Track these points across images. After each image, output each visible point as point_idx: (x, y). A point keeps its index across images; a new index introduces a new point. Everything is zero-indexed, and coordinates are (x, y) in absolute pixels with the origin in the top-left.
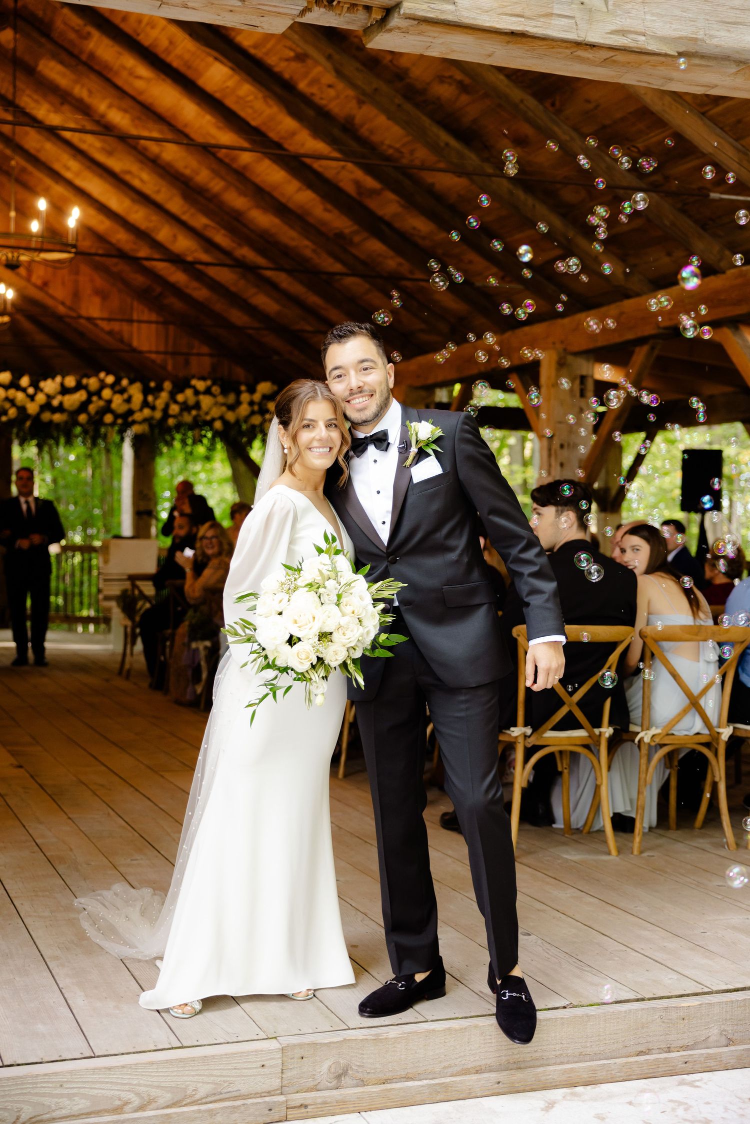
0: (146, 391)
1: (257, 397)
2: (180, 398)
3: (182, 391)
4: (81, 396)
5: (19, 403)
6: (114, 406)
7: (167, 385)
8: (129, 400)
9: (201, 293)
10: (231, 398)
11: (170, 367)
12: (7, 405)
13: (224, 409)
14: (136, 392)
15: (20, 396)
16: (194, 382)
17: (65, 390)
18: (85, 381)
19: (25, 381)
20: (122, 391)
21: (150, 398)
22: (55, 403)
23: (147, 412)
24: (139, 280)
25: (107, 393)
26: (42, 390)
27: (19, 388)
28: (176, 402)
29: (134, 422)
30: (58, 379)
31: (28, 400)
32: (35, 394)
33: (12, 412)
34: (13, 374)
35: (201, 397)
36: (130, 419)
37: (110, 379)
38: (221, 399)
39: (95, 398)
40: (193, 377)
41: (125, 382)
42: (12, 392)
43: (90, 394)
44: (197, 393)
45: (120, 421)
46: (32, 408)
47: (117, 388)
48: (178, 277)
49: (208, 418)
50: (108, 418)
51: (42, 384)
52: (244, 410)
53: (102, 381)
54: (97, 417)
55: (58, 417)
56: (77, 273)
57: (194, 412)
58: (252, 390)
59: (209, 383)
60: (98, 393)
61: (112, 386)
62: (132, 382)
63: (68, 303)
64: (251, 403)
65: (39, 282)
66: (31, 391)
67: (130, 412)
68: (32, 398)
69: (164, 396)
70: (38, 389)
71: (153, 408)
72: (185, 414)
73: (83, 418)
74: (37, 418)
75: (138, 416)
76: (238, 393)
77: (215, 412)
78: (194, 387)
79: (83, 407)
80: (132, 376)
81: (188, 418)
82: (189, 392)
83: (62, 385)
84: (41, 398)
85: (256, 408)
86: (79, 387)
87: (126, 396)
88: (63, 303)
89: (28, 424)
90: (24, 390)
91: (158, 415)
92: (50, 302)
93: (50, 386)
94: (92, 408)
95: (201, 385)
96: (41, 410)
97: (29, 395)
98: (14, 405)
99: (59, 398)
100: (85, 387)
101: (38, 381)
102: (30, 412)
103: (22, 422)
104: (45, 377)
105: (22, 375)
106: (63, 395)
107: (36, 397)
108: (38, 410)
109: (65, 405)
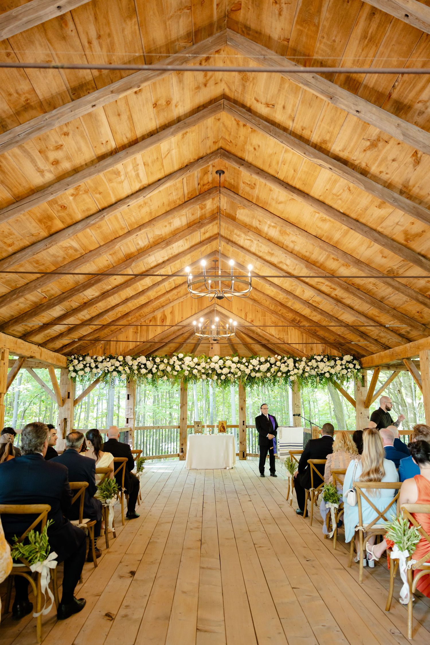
0: (295, 362)
1: (344, 362)
2: (310, 364)
3: (310, 361)
4: (268, 365)
5: (242, 370)
6: (281, 369)
7: (304, 359)
8: (288, 366)
9: (316, 317)
10: (332, 363)
11: (304, 352)
12: (237, 370)
13: (330, 368)
14: (291, 362)
15: (242, 367)
16: (315, 357)
17: (261, 363)
18: (269, 359)
19: (244, 360)
20: (285, 363)
21: (297, 365)
22: (257, 369)
23: (296, 371)
24: (290, 315)
25: (278, 364)
26: (251, 364)
27: (241, 363)
28: (308, 366)
29: (290, 375)
30: (258, 359)
33: (239, 374)
34: (239, 358)
35: (319, 363)
36: (289, 374)
37: (279, 357)
38: (328, 363)
39: (273, 366)
40: (315, 355)
41: (286, 358)
42: (239, 365)
43: (271, 364)
44: (317, 361)
45: (284, 375)
46: (248, 371)
47: (283, 361)
48: (306, 311)
49: (323, 372)
50: (279, 374)
51: (251, 361)
52: (339, 368)
53: (276, 358)
54: (275, 374)
55: (258, 375)
56: (265, 316)
57: (316, 370)
58: (341, 359)
59: (322, 357)
60: (275, 364)
61: (280, 360)
62: (288, 358)
64: (341, 365)
65: (250, 321)
66: (247, 364)
67: (289, 371)
68: (247, 367)
69: (303, 364)
70: (249, 362)
71: (298, 369)
72: (312, 370)
73: (269, 375)
74: (249, 375)
75: (292, 373)
76: (335, 361)
77: (326, 369)
78: (316, 359)
79: (268, 370)
80: (289, 356)
81: (314, 373)
82: (313, 361)
83: (259, 361)
84: (251, 367)
85: (344, 367)
86: (266, 361)
87: (286, 364)
89: (246, 378)
90: (244, 364)
91: (301, 372)
93: (254, 362)
94: (272, 370)
95: (319, 358)
96: (251, 372)
97: (246, 366)
98: (240, 370)
99: (258, 366)
100: (269, 362)
101: (249, 360)
102: (246, 373)
103: (244, 377)
104: (252, 358)
105: (243, 358)
106: (260, 365)
107: (249, 367)
108: (250, 372)
109: (261, 369)
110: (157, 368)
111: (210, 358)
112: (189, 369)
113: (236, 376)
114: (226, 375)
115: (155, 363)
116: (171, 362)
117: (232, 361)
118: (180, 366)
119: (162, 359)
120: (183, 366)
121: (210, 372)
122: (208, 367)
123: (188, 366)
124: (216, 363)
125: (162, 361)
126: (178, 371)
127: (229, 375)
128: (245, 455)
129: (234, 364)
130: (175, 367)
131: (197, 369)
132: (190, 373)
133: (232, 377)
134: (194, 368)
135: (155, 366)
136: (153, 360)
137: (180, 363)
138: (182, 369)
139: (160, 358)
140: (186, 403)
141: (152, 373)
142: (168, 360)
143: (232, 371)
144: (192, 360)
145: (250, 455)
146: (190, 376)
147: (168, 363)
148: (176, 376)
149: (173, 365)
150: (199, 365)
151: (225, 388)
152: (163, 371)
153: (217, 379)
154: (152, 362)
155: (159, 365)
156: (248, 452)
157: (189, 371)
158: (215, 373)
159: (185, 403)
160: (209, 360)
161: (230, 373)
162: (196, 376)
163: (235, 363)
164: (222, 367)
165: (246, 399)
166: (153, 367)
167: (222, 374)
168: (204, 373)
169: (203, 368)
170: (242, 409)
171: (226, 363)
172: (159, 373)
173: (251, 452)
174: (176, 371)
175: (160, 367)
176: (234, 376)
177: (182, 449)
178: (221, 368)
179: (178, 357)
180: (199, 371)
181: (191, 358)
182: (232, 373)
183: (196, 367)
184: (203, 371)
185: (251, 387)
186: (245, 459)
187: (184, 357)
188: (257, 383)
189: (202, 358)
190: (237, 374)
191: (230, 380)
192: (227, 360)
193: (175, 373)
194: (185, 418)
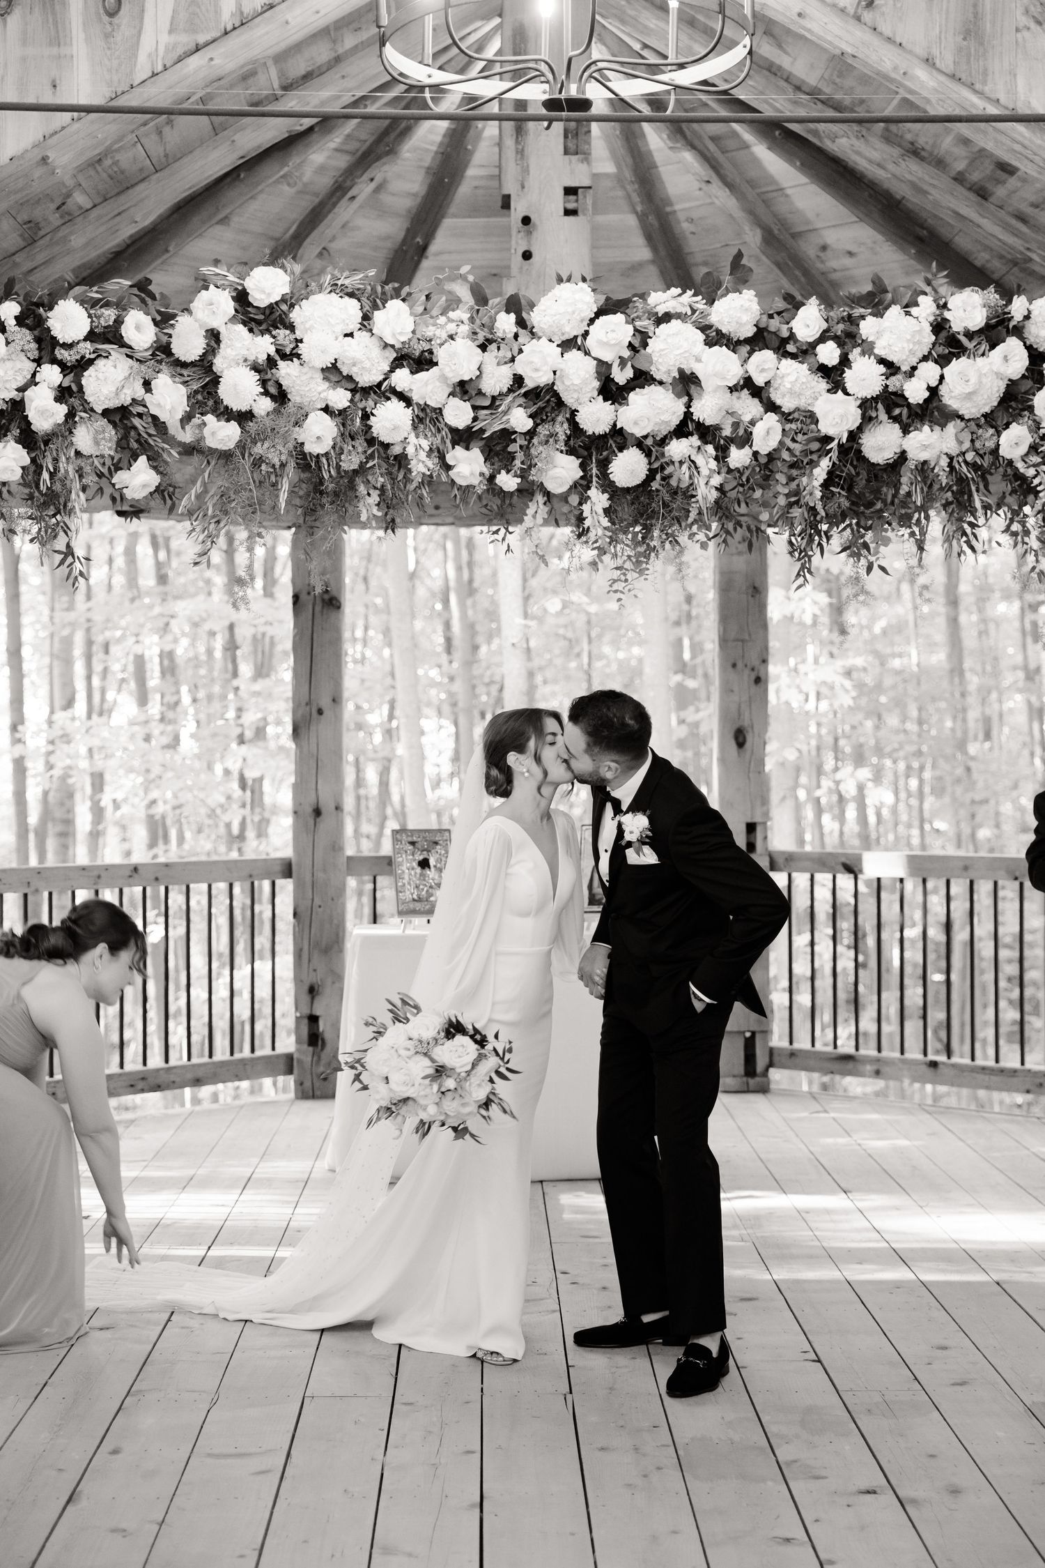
4: (1009, 360)
5: (787, 404)
12: (749, 407)
17: (948, 345)
18: (1017, 307)
19: (807, 323)
22: (915, 392)
26: (868, 349)
27: (783, 346)
30: (926, 307)
31: (823, 385)
32: (845, 361)
33: (768, 431)
34: (765, 302)
42: (763, 364)
43: (1036, 357)
46: (836, 416)
51: (868, 327)
55: (925, 444)
63: (946, 61)
66: (829, 354)
68: (833, 376)
70: (848, 338)
73: (1014, 441)
74: (851, 448)
83: (939, 326)
84: (864, 379)
88: (929, 62)
89: (821, 472)
90: (806, 352)
92: (883, 59)
93: (895, 334)
96: (867, 420)
97: (824, 371)
98: (771, 407)
99: (930, 372)
100: (1018, 331)
101: (852, 321)
102: (825, 428)
103: (801, 465)
104: (877, 301)
105: (795, 305)
106: (943, 361)
107: (848, 374)
108: (853, 418)
109: (951, 397)
110: (62, 394)
111: (514, 305)
112: (340, 398)
113: (739, 457)
114: (651, 447)
115: (47, 347)
116: (188, 344)
117: (704, 328)
118: (264, 370)
119: (109, 315)
120: (287, 372)
121: (519, 419)
122: (496, 380)
123: (333, 372)
124: (568, 344)
125: (107, 336)
126: (243, 417)
127: (678, 449)
128: (761, 1062)
129: (721, 352)
130: (216, 380)
131: (402, 397)
132: (347, 435)
133: (706, 461)
134: (381, 391)
135: (51, 375)
136: (32, 318)
137: (263, 346)
138: (281, 397)
139: (90, 305)
140: (336, 700)
141: (28, 439)
142: (164, 320)
143: (707, 409)
144: (366, 318)
145: (793, 1059)
146: (351, 461)
147: (163, 350)
148: (226, 456)
149: (205, 365)
150: (423, 362)
151: (640, 563)
152: (119, 416)
153: (581, 487)
154: (24, 337)
155: (84, 364)
156: (778, 1039)
157: (340, 415)
158: (562, 429)
159: (325, 702)
160: (506, 323)
161: (681, 431)
162: (402, 461)
163: (732, 344)
164: (621, 376)
165: (773, 669)
166: (33, 382)
167: (618, 438)
168: (463, 437)
169: (463, 389)
170: (740, 738)
171: (654, 346)
172: (84, 438)
173: (802, 1043)
174: (227, 414)
175: (90, 380)
176: (722, 455)
177: (313, 1019)
178: (612, 392)
179: (241, 297)
180: (427, 417)
181: (351, 310)
182: (706, 433)
183: (402, 378)
184: (459, 414)
185: (855, 549)
186: (764, 1090)
187: (290, 301)
188: (905, 520)
189: (453, 303)
190: (745, 440)
191: (688, 494)
192: (667, 318)
193: (223, 434)
194: (327, 806)
